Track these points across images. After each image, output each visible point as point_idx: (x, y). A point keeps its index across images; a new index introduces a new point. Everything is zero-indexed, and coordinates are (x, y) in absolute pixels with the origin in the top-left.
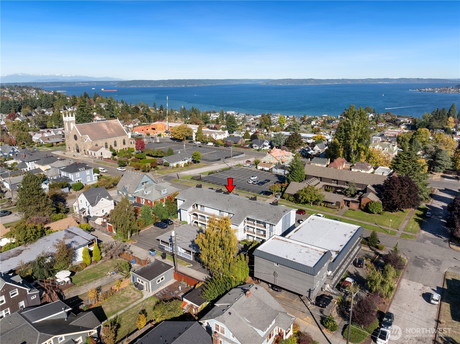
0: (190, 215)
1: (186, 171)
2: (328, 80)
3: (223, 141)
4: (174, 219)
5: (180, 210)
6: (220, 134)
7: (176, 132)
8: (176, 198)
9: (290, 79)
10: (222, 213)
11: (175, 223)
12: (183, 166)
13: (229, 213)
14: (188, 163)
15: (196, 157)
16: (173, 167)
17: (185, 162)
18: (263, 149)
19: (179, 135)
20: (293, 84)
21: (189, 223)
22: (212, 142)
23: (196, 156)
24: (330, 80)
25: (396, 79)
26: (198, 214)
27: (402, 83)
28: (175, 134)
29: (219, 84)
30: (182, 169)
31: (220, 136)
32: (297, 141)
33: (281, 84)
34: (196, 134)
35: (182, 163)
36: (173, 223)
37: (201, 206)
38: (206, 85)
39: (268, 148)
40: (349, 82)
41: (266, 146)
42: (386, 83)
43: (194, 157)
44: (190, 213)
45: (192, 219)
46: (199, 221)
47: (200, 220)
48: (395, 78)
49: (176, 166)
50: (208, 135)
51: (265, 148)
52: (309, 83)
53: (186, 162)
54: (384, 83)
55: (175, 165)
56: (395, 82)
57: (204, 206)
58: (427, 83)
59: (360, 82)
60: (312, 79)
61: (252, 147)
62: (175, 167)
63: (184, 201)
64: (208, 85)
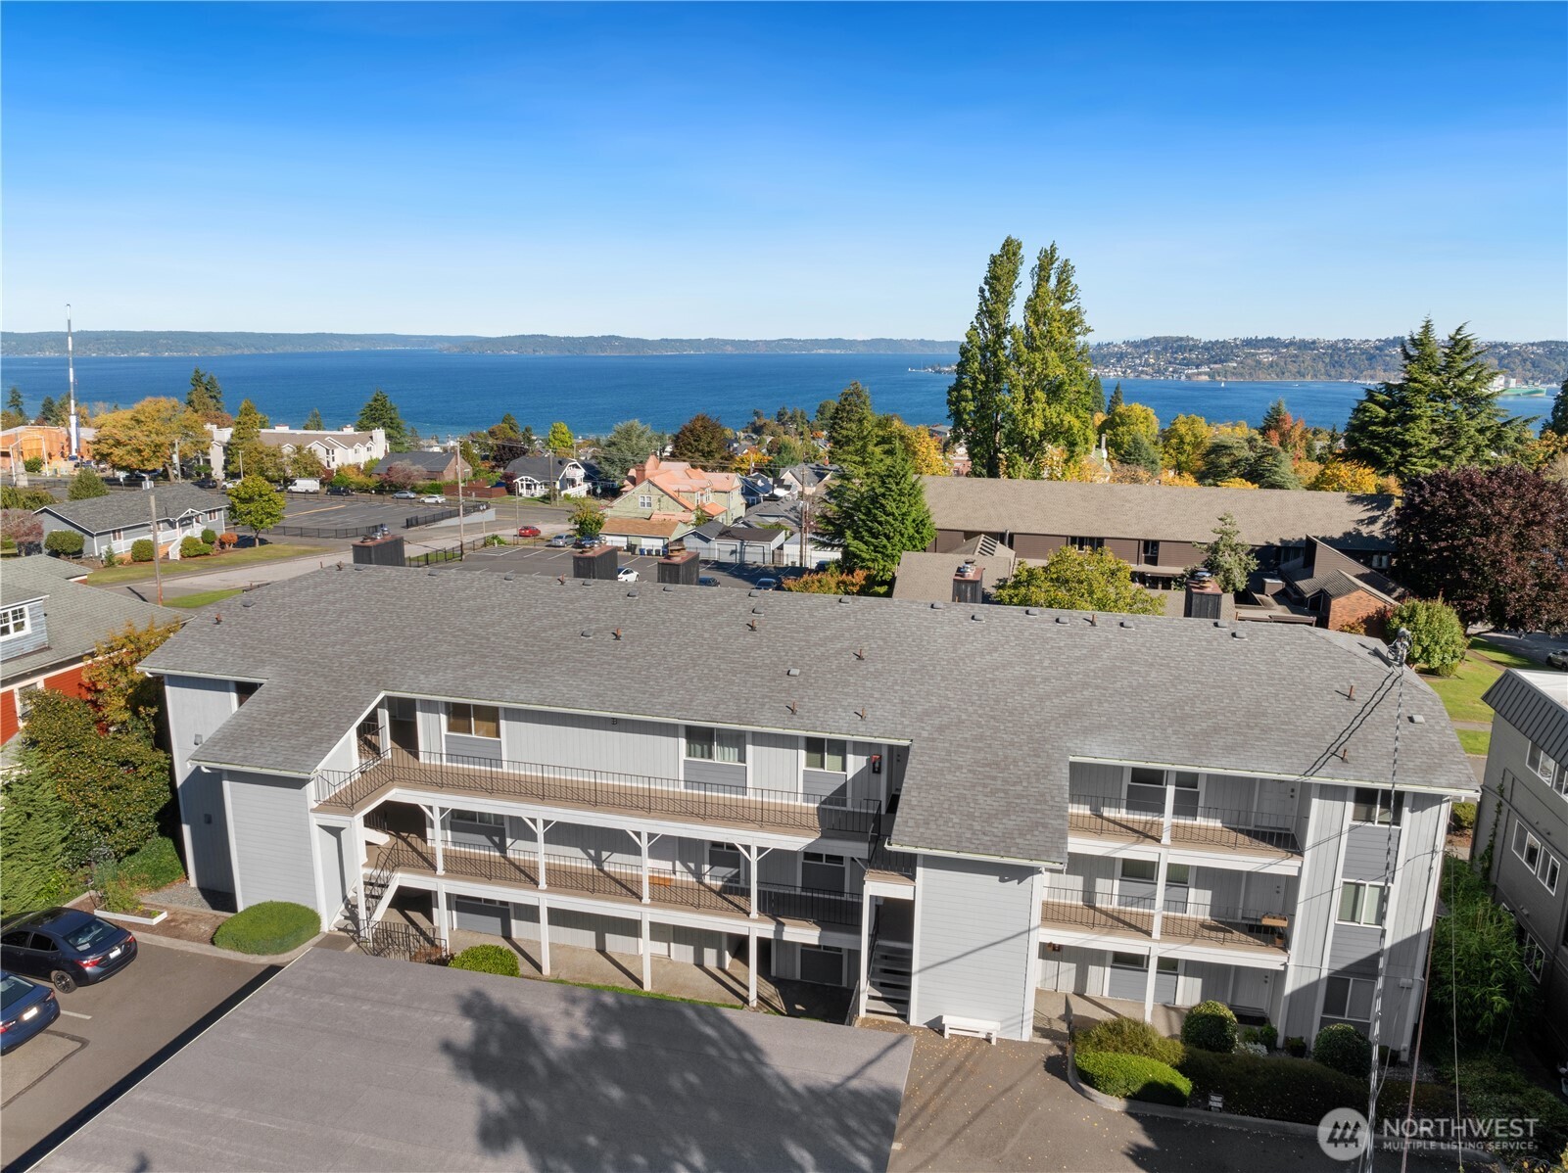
0: (335, 832)
1: (196, 573)
2: (667, 340)
3: (369, 469)
4: (148, 898)
5: (208, 784)
6: (349, 443)
7: (122, 437)
8: (145, 669)
9: (542, 336)
10: (723, 756)
11: (164, 941)
12: (175, 554)
13: (815, 746)
14: (208, 537)
15: (252, 507)
16: (110, 561)
17: (188, 532)
18: (567, 497)
19: (139, 451)
20: (554, 353)
21: (331, 919)
22: (311, 475)
23: (251, 500)
24: (672, 340)
25: (864, 342)
26: (434, 802)
27: (881, 352)
28: (118, 443)
29: (289, 349)
30: (170, 569)
31: (351, 451)
32: (709, 452)
33: (513, 352)
34: (225, 449)
35: (170, 541)
36: (129, 955)
37: (460, 715)
38: (238, 352)
39: (584, 494)
40: (729, 350)
41: (573, 482)
42: (838, 352)
43: (242, 507)
44: (344, 803)
45: (359, 869)
46: (442, 885)
47: (458, 866)
48: (860, 337)
49: (128, 556)
50: (287, 449)
51: (570, 491)
52: (606, 350)
53: (196, 531)
54: (832, 352)
55: (122, 546)
56: (862, 350)
57: (490, 716)
58: (947, 352)
59: (763, 351)
60: (613, 336)
61: (511, 490)
62: (121, 562)
63: (245, 690)
64: (246, 352)
